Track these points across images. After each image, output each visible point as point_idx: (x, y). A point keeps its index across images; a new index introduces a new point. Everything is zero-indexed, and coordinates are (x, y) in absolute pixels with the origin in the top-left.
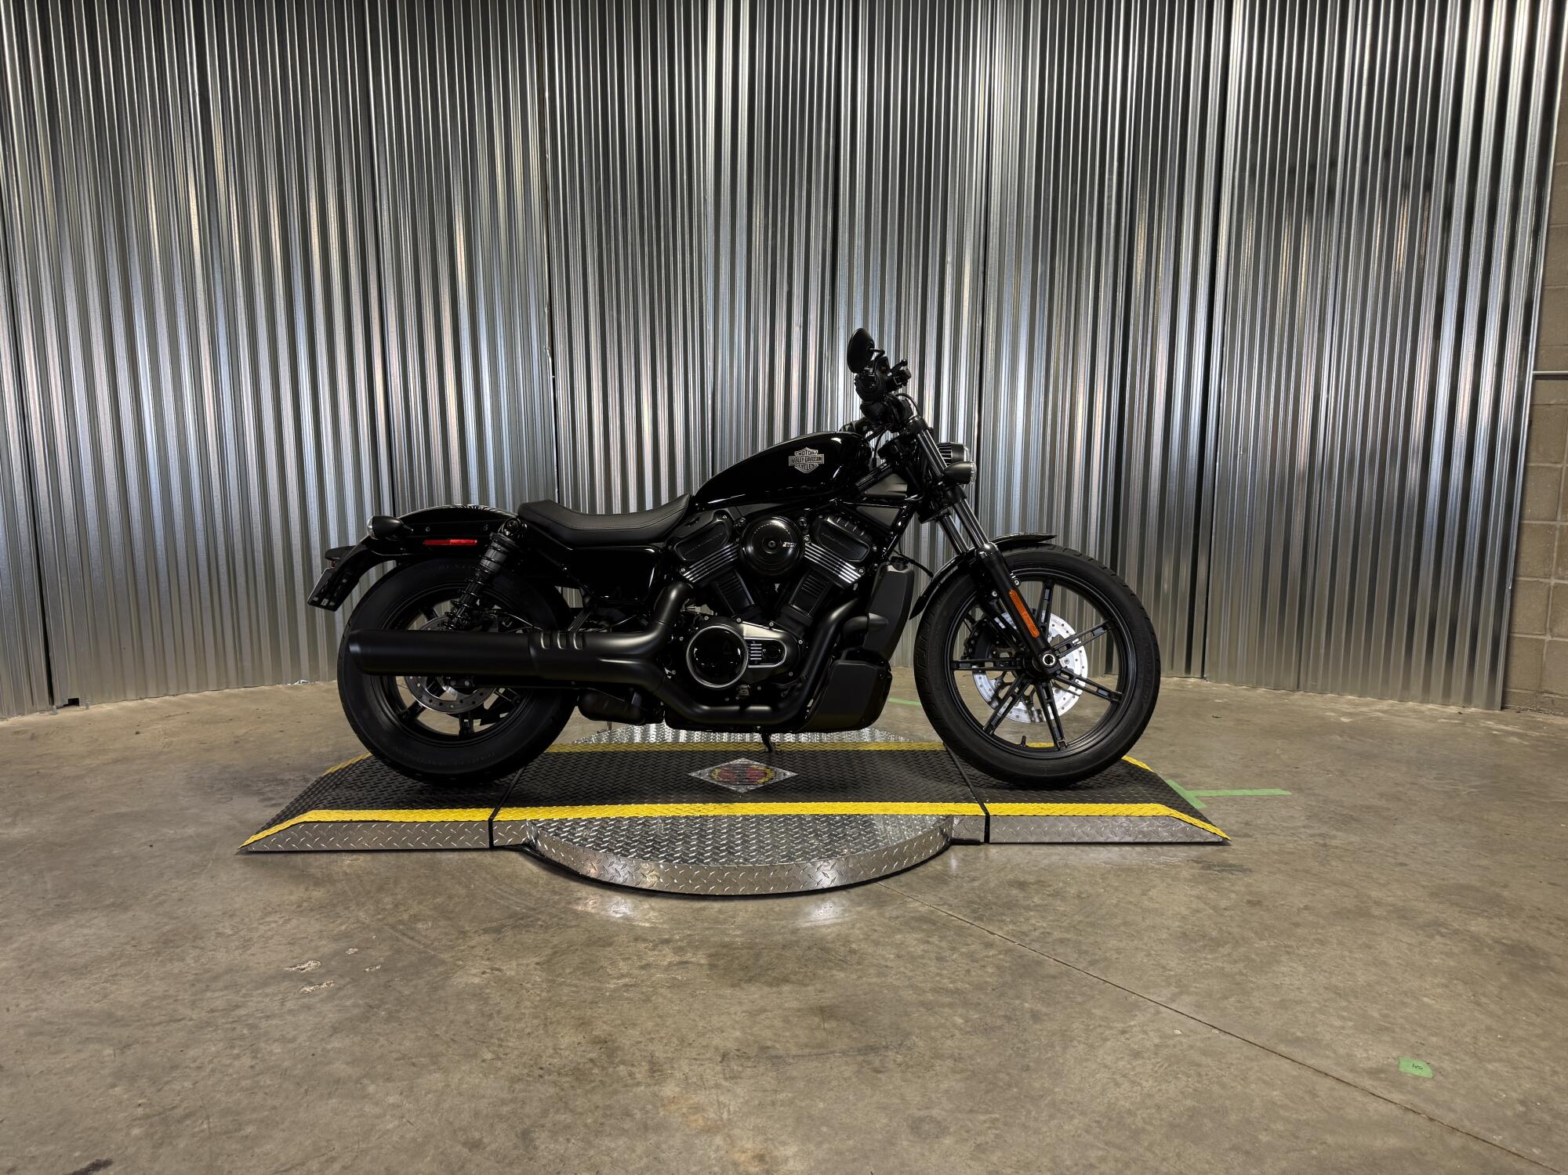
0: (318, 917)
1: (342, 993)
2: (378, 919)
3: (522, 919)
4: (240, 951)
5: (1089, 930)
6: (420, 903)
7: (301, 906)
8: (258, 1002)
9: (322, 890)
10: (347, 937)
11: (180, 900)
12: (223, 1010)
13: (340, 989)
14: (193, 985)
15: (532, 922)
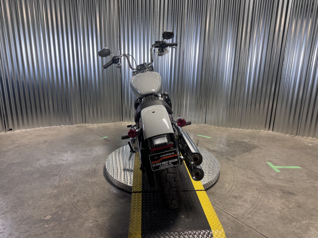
0: (54, 199)
1: (55, 228)
2: (69, 201)
3: (105, 203)
4: (32, 210)
5: (255, 214)
6: (80, 196)
7: (50, 195)
8: (33, 230)
9: (57, 190)
10: (60, 207)
11: (21, 192)
12: (23, 232)
13: (55, 226)
14: (18, 222)
15: (107, 204)
